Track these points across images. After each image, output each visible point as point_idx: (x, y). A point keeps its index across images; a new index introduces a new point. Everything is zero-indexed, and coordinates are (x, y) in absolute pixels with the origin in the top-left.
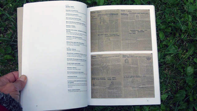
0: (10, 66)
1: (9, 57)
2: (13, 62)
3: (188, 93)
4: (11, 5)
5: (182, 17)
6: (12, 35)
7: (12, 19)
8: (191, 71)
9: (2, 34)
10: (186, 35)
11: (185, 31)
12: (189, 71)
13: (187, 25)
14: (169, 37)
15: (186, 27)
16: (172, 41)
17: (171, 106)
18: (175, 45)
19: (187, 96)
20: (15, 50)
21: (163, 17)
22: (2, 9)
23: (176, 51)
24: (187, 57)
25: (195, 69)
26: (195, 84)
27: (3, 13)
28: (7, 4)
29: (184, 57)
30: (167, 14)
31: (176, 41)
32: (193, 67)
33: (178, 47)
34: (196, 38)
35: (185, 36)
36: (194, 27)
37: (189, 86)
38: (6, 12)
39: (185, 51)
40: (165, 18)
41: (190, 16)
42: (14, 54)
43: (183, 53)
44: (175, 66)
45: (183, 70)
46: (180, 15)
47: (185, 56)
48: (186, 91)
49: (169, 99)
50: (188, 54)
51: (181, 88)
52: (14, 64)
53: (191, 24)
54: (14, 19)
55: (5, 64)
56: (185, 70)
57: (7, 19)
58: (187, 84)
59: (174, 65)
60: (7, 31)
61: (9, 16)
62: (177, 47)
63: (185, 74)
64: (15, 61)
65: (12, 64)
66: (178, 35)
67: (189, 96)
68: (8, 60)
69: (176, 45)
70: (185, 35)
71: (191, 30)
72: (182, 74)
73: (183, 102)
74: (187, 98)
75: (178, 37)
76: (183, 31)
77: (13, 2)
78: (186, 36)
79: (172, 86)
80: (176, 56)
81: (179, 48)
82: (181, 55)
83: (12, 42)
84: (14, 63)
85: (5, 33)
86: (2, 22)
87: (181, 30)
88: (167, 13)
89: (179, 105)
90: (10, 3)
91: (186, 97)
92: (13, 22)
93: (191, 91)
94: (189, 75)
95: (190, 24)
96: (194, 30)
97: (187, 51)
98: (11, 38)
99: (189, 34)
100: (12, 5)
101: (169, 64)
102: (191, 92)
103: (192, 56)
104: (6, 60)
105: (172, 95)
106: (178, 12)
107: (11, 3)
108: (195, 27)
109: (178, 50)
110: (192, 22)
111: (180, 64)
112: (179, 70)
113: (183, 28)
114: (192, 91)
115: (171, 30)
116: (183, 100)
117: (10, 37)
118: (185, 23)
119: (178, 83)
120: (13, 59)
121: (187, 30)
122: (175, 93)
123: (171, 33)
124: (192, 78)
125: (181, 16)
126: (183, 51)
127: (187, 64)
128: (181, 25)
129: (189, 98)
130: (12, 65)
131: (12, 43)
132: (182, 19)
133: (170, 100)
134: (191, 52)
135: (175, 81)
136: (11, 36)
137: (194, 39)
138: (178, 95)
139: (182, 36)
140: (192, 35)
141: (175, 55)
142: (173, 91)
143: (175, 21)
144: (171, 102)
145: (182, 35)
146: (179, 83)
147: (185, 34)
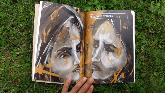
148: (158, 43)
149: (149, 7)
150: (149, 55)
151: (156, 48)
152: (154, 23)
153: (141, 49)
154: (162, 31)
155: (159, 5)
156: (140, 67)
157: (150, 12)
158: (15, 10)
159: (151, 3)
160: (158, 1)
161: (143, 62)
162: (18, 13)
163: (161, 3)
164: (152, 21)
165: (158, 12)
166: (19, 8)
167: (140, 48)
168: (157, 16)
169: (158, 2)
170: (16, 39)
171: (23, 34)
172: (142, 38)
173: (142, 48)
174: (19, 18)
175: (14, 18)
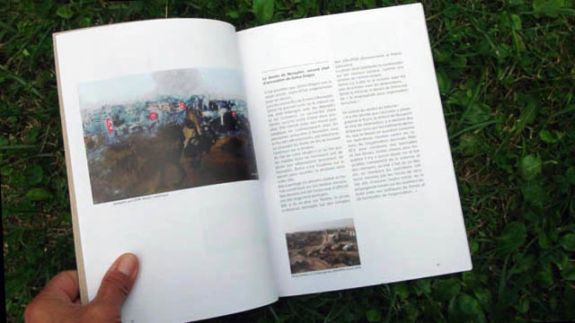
0: (45, 217)
1: (38, 194)
2: (51, 207)
3: (533, 227)
4: (26, 52)
5: (495, 23)
6: (40, 134)
7: (35, 91)
8: (535, 166)
9: (14, 134)
10: (511, 71)
11: (507, 58)
12: (528, 167)
13: (510, 42)
14: (464, 83)
15: (507, 47)
16: (473, 94)
17: (491, 268)
18: (482, 101)
19: (531, 236)
20: (53, 171)
21: (440, 30)
22: (4, 68)
23: (486, 118)
24: (519, 131)
25: (543, 160)
26: (550, 201)
27: (10, 76)
28: (16, 50)
29: (511, 131)
30: (450, 20)
31: (485, 90)
32: (539, 157)
33: (492, 107)
34: (538, 76)
35: (506, 75)
36: (529, 45)
37: (536, 210)
38: (17, 73)
39: (512, 115)
40: (447, 31)
41: (514, 16)
42: (51, 183)
43: (507, 121)
44: (488, 159)
45: (511, 167)
46: (488, 17)
47: (514, 128)
48: (527, 223)
49: (484, 251)
50: (521, 123)
51: (514, 218)
52: (56, 211)
53: (520, 38)
54: (38, 89)
55: (31, 214)
56: (516, 166)
57: (21, 92)
58: (529, 204)
59: (485, 156)
60: (25, 124)
61: (24, 83)
62: (487, 106)
63: (520, 177)
64: (55, 203)
65: (49, 210)
66: (487, 73)
67: (537, 234)
68: (37, 202)
69: (487, 104)
70: (509, 71)
71: (522, 53)
72: (510, 179)
73: (522, 255)
74: (532, 242)
75: (487, 79)
76: (501, 61)
77: (31, 43)
78: (510, 73)
79: (486, 214)
80: (490, 130)
81: (494, 108)
82: (503, 128)
83: (43, 152)
84: (54, 207)
85: (20, 130)
86: (9, 103)
87: (495, 60)
88: (451, 16)
89: (511, 264)
90: (23, 46)
91: (528, 240)
92: (38, 97)
93: (541, 220)
94: (531, 178)
95: (517, 38)
96: (529, 55)
97: (518, 114)
98: (39, 141)
99: (517, 65)
100: (30, 51)
101: (471, 156)
102: (540, 225)
103: (532, 126)
104: (32, 202)
105: (489, 241)
106: (480, 9)
107: (25, 47)
108: (532, 44)
109: (493, 114)
110: (524, 32)
111: (503, 153)
112: (501, 169)
113: (500, 52)
114: (544, 221)
115: (468, 64)
116: (521, 249)
117: (33, 138)
118: (504, 37)
119: (503, 205)
120: (51, 197)
121: (511, 55)
122: (499, 234)
123: (468, 71)
124: (539, 184)
125: (491, 19)
126: (507, 117)
127: (521, 149)
128: (493, 46)
129: (537, 241)
130: (50, 213)
131: (43, 155)
132: (493, 27)
133: (487, 253)
134: (528, 116)
135: (495, 201)
136: (37, 137)
137: (533, 78)
138: (505, 238)
139: (499, 75)
140: (525, 69)
141: (484, 129)
142: (492, 227)
143: (476, 36)
144: (491, 257)
145: (500, 72)
146: (505, 204)
147: (508, 68)
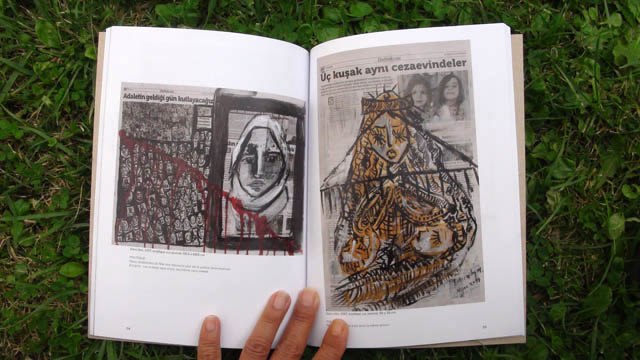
148: (616, 176)
149: (578, 29)
150: (581, 224)
151: (609, 199)
152: (599, 94)
153: (549, 201)
154: (631, 126)
155: (616, 25)
156: (544, 275)
157: (580, 53)
158: (25, 37)
159: (582, 16)
160: (613, 9)
161: (555, 255)
162: (37, 49)
163: (623, 17)
164: (591, 87)
165: (614, 52)
166: (41, 31)
167: (540, 197)
168: (609, 65)
169: (611, 13)
170: (24, 162)
171: (53, 140)
172: (550, 157)
173: (553, 199)
174: (38, 70)
175: (17, 70)
